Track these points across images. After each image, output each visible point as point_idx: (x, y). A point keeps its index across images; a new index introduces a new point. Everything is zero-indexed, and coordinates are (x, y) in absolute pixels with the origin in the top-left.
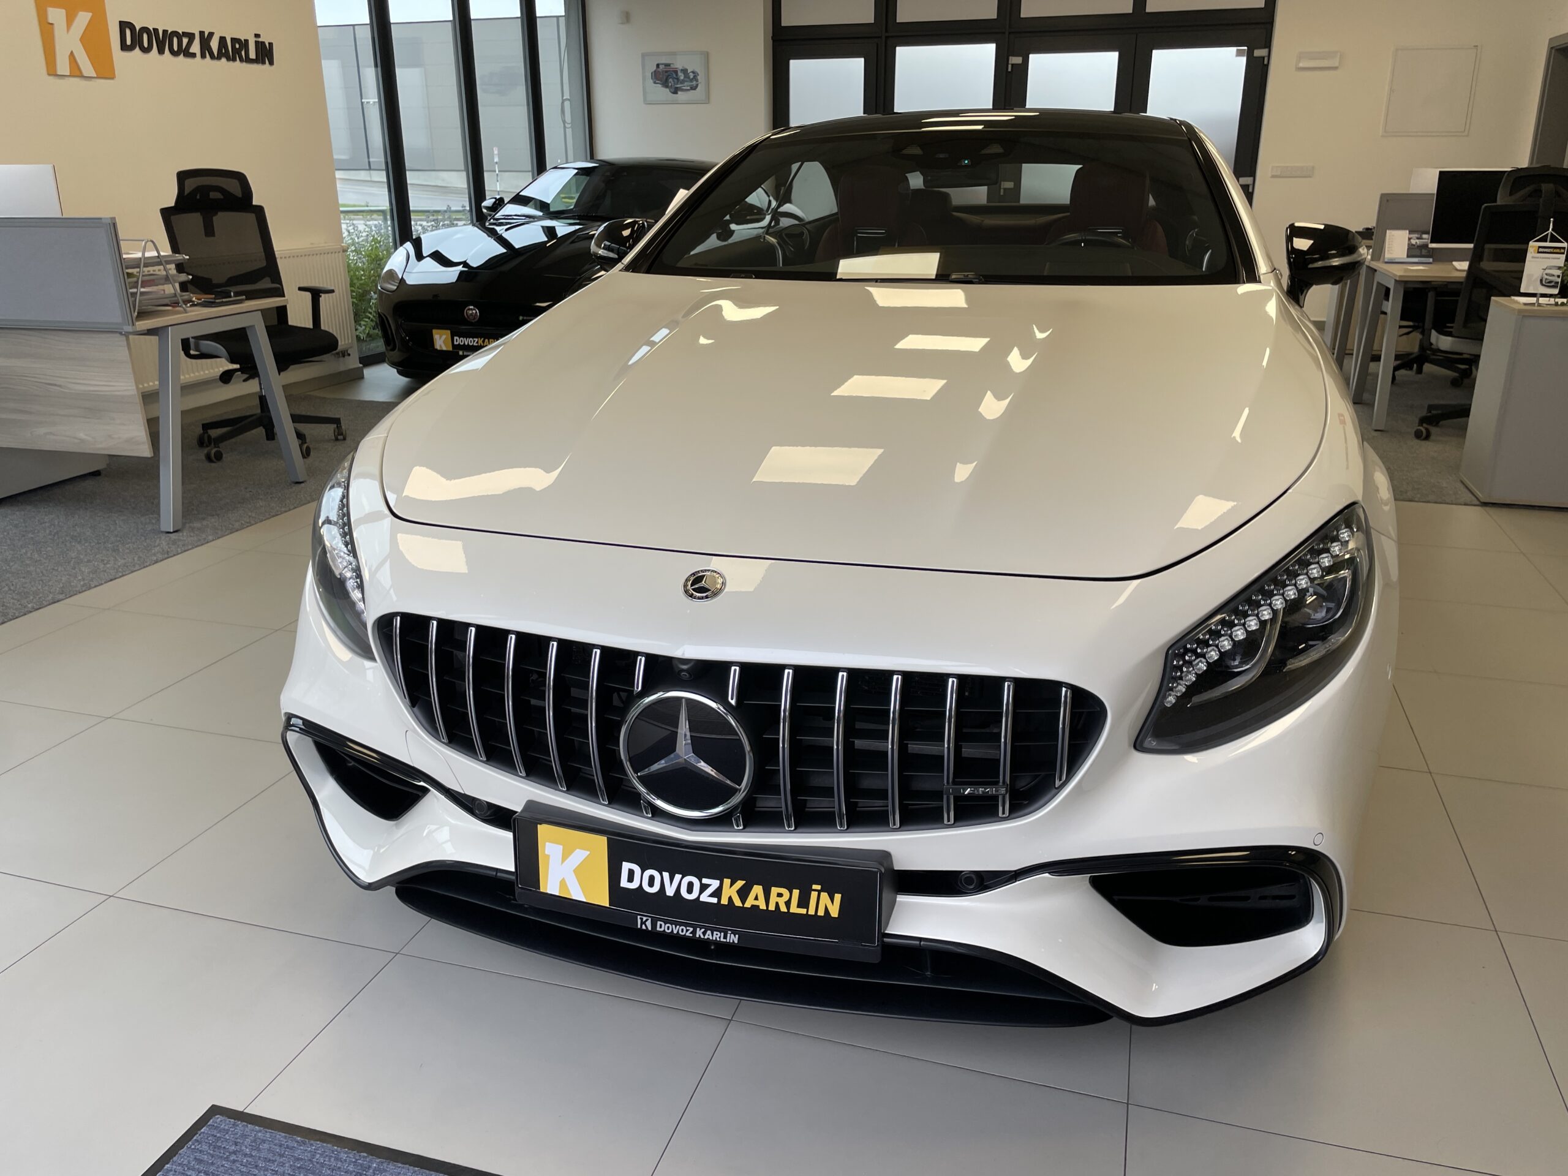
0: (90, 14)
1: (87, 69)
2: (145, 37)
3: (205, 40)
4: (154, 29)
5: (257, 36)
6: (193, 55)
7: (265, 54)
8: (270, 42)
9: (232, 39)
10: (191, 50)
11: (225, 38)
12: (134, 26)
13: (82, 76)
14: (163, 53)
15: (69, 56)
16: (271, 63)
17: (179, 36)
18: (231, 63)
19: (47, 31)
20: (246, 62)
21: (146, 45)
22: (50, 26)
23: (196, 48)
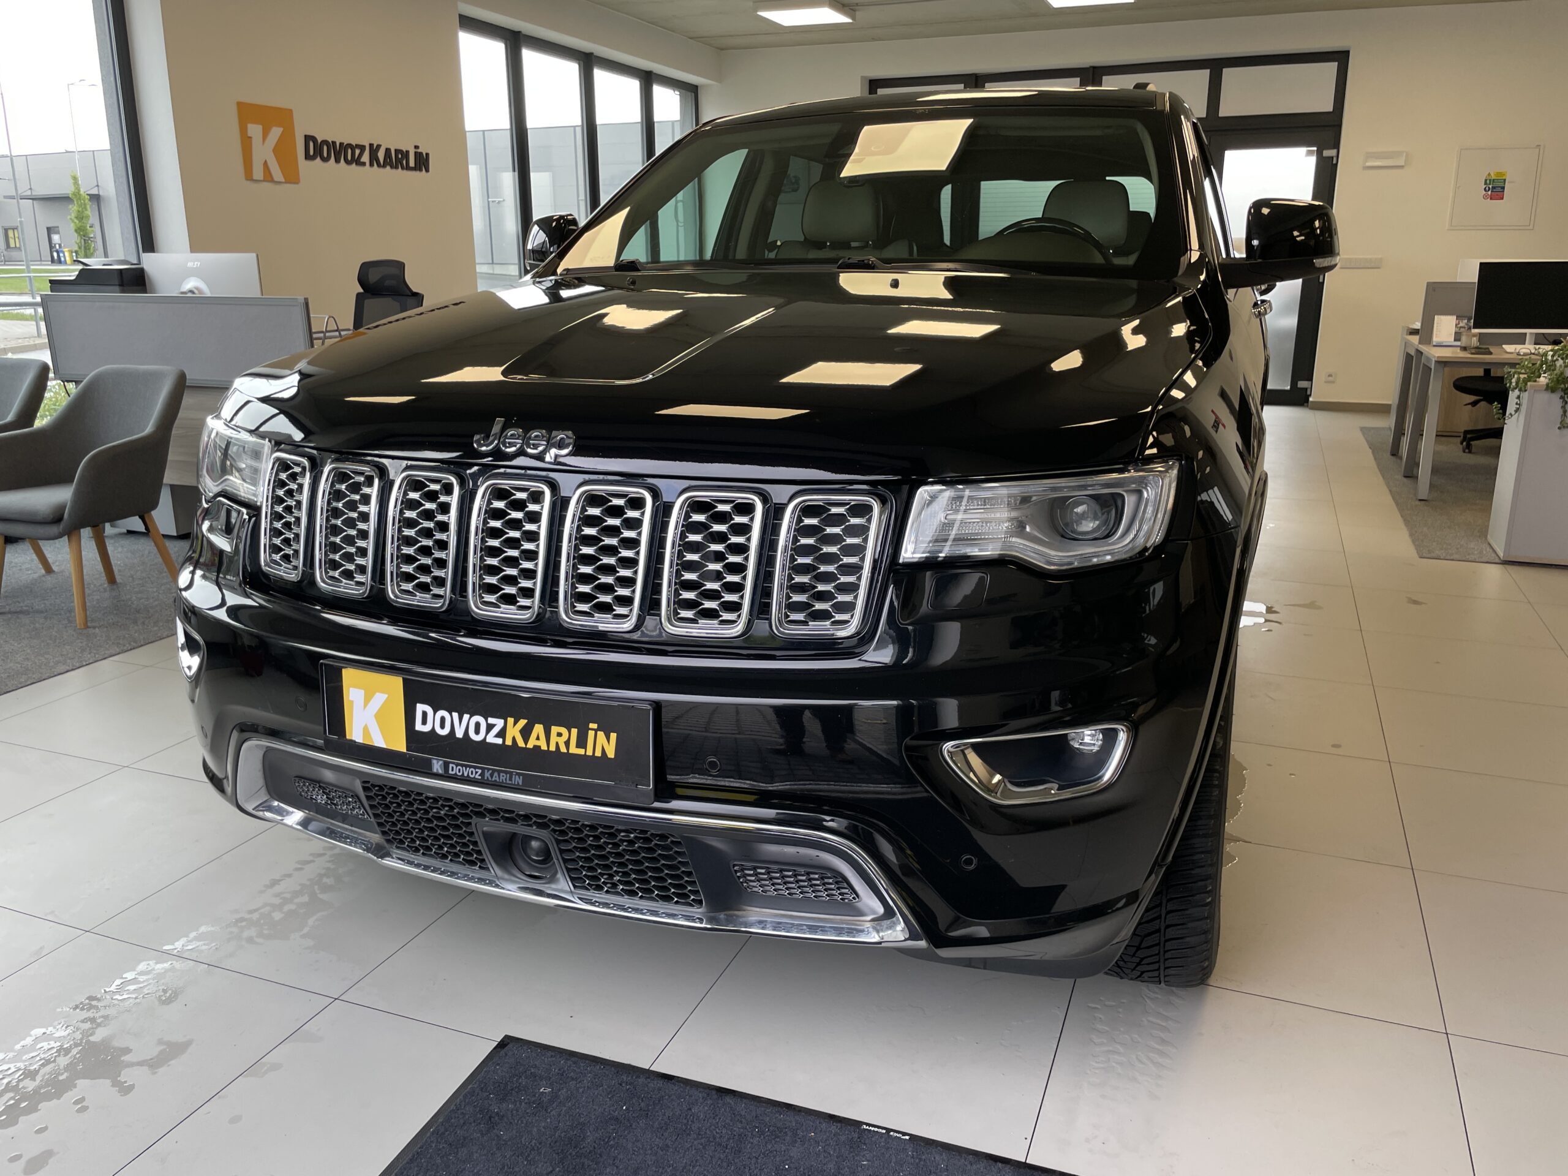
0: (282, 129)
1: (277, 175)
13: (272, 181)
15: (264, 164)
19: (246, 144)
22: (249, 139)
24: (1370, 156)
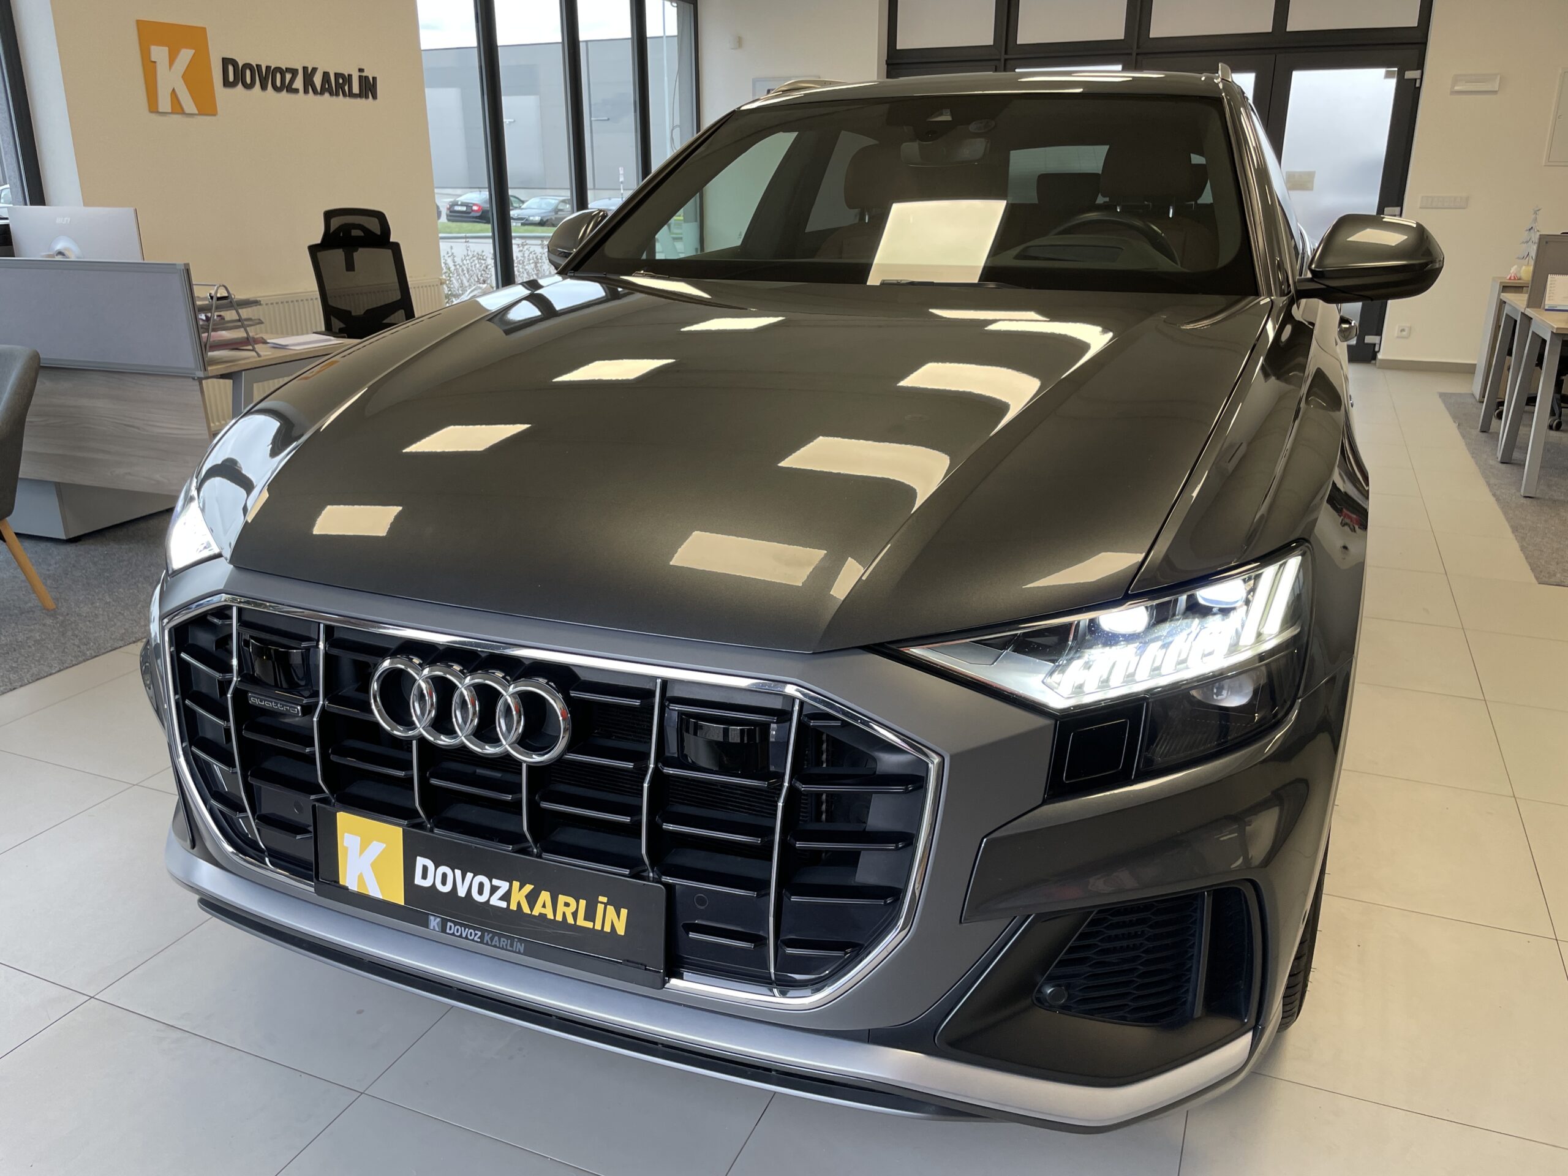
0: (194, 51)
1: (189, 105)
2: (248, 73)
3: (308, 75)
4: (257, 65)
5: (361, 70)
6: (296, 91)
7: (368, 88)
8: (374, 76)
9: (335, 74)
10: (294, 86)
11: (328, 73)
12: (237, 62)
13: (183, 112)
14: (266, 89)
15: (171, 94)
16: (375, 97)
17: (282, 72)
18: (334, 98)
19: (149, 69)
20: (349, 96)
21: (248, 80)
22: (153, 64)
23: (299, 83)
24: (1456, 80)
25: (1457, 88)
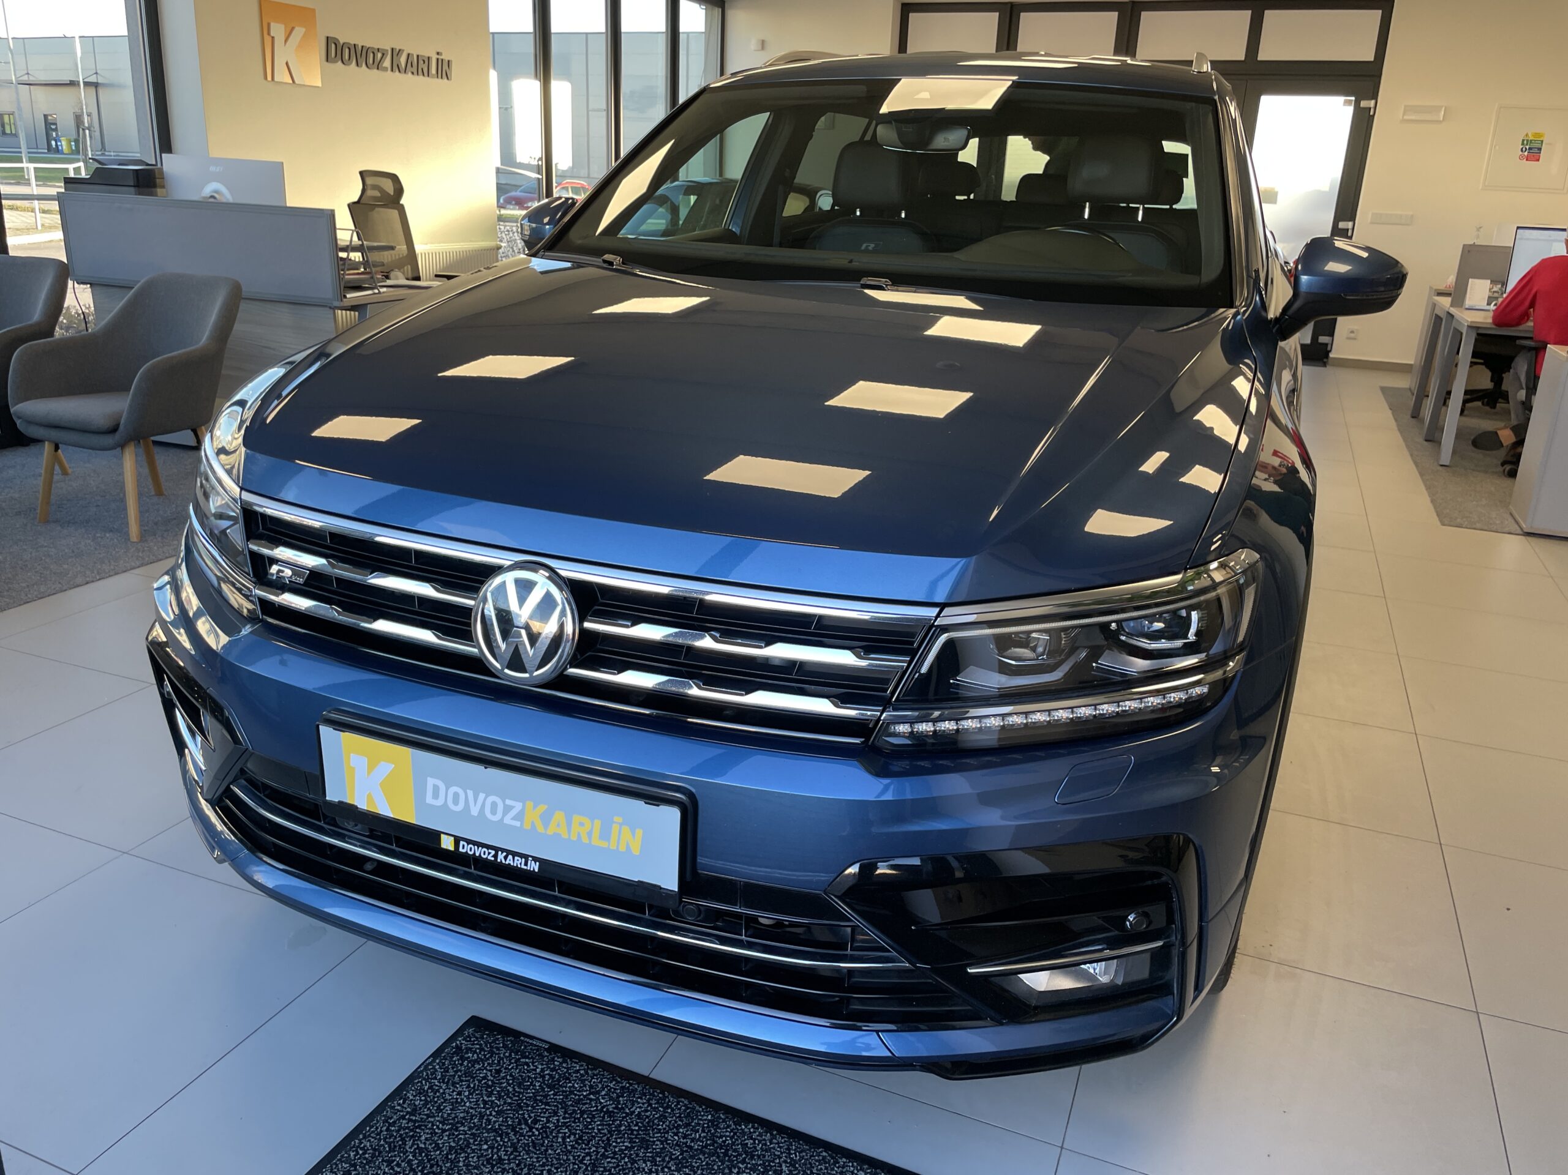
0: (305, 29)
1: (298, 76)
2: (347, 50)
3: (395, 53)
4: (355, 45)
5: (438, 53)
6: (385, 69)
7: (444, 70)
8: (450, 59)
9: (418, 56)
10: (383, 65)
11: (413, 55)
12: (337, 40)
13: (293, 83)
14: (361, 66)
15: (285, 66)
16: (449, 78)
17: (373, 51)
18: (415, 77)
19: (268, 42)
20: (428, 76)
21: (347, 57)
22: (271, 37)
23: (387, 63)
24: (1408, 109)
25: (1405, 117)
